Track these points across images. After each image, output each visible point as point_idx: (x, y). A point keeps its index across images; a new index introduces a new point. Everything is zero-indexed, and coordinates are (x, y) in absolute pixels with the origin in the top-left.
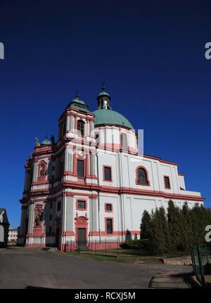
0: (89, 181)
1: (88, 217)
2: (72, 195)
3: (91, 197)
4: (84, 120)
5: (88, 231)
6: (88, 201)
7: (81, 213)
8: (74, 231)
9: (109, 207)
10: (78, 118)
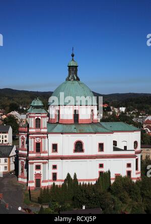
0: (42, 155)
1: (42, 173)
2: (32, 163)
3: (44, 163)
4: (40, 118)
5: (42, 180)
6: (42, 165)
7: (38, 172)
8: (34, 180)
9: (55, 167)
10: (36, 118)
